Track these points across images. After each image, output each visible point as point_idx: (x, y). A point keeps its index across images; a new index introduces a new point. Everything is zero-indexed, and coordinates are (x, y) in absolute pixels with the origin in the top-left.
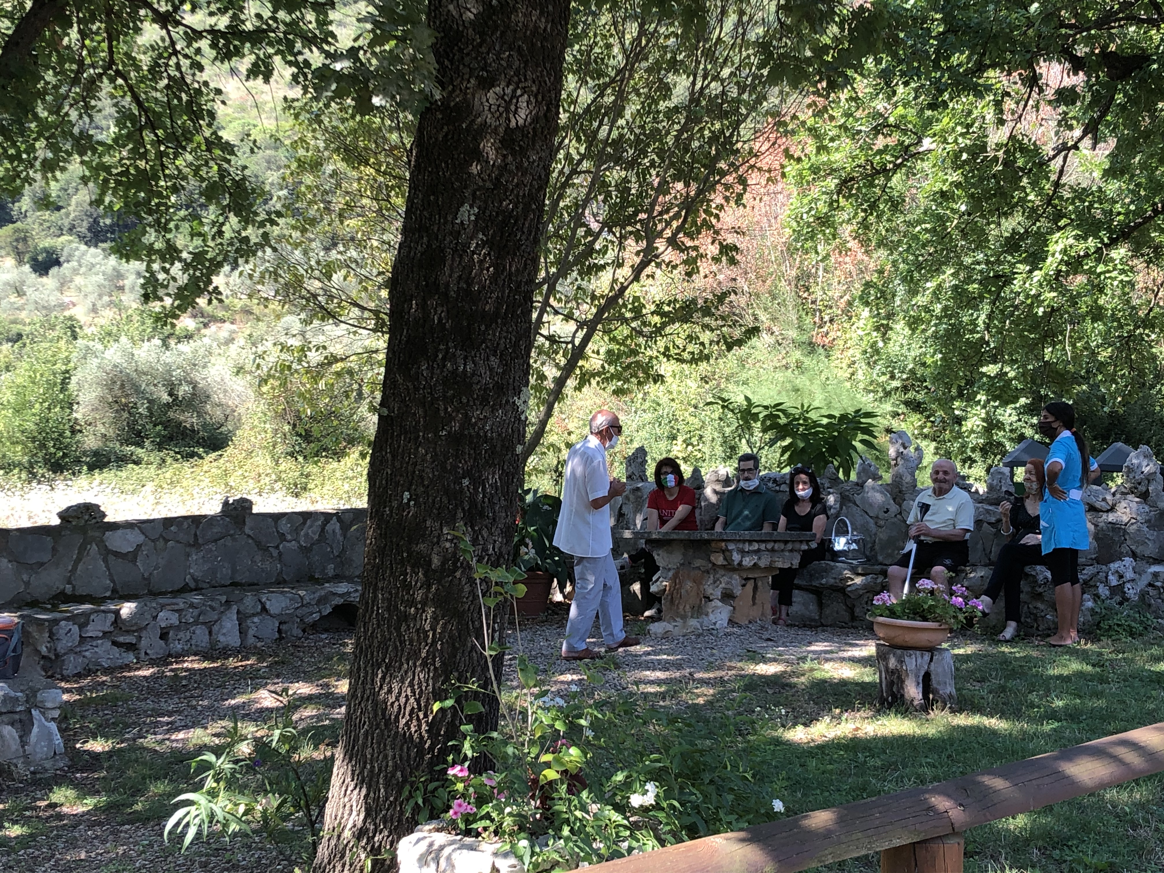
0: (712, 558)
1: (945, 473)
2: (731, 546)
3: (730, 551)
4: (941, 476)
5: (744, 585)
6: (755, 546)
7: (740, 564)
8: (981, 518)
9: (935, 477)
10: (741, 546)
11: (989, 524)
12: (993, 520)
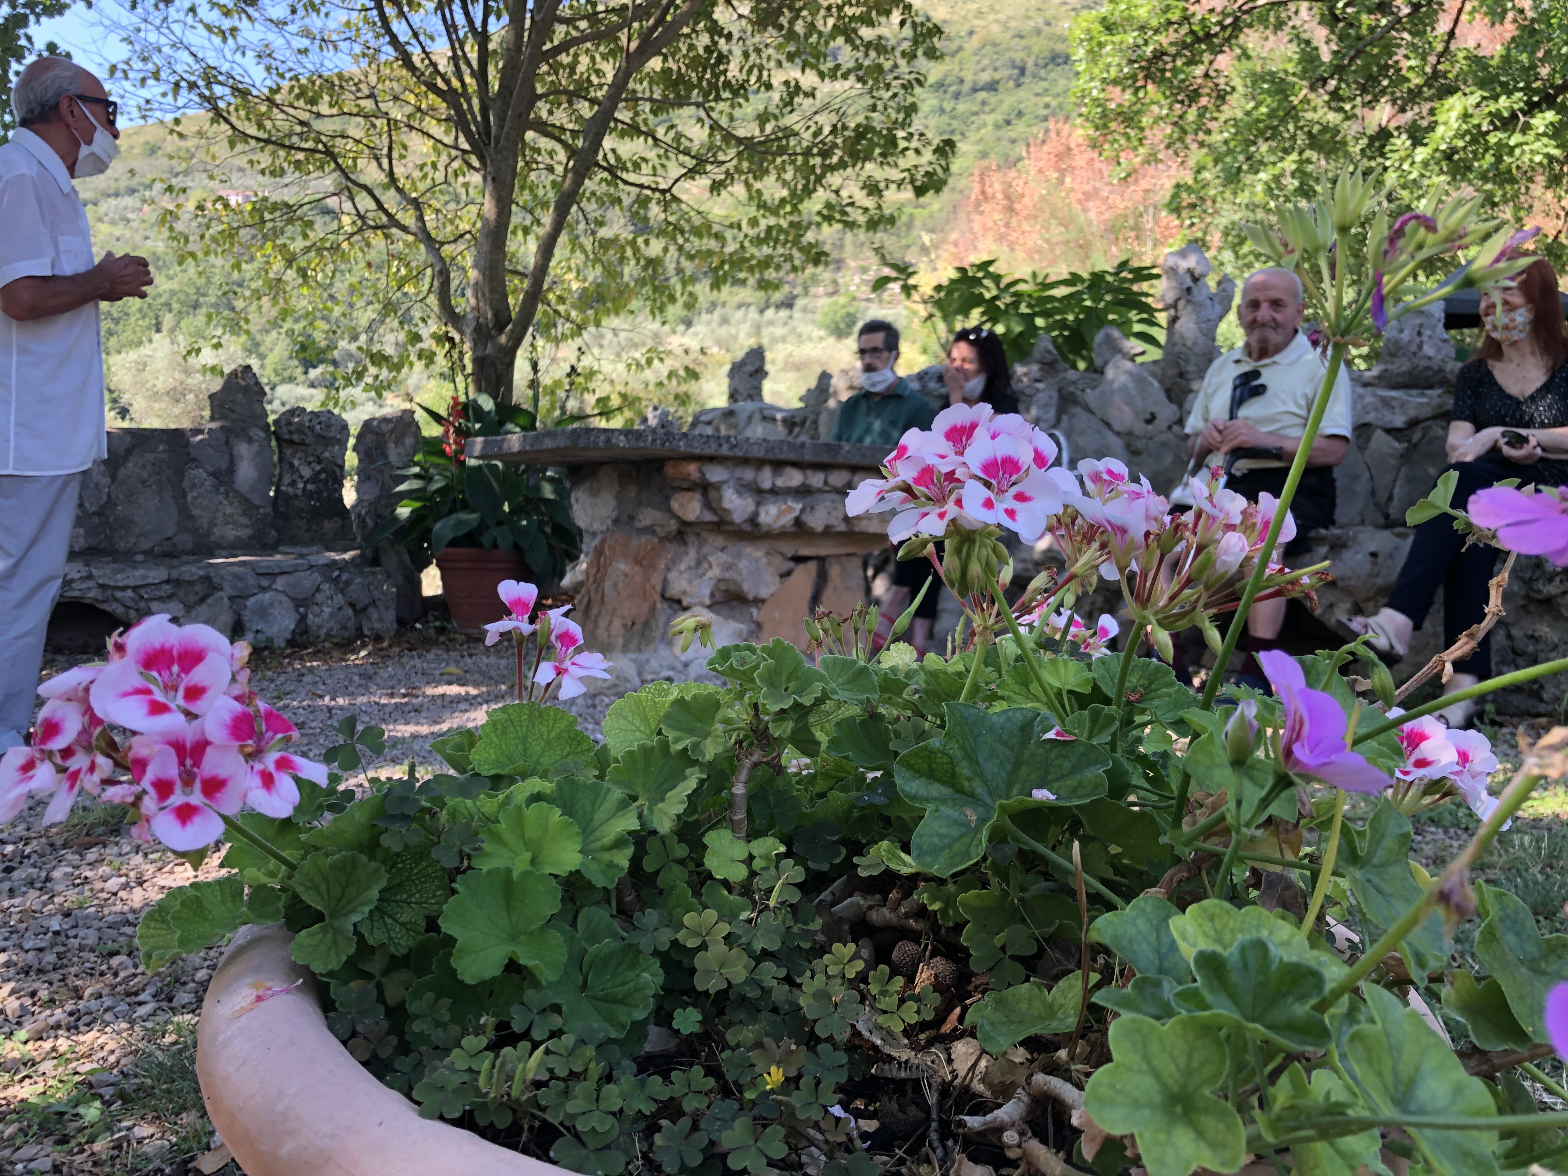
0: (675, 505)
1: (1276, 304)
2: (715, 474)
3: (717, 487)
4: (1265, 312)
5: (786, 575)
6: (794, 478)
7: (753, 520)
8: (1370, 418)
9: (1249, 318)
10: (748, 474)
11: (1389, 431)
12: (1399, 421)
